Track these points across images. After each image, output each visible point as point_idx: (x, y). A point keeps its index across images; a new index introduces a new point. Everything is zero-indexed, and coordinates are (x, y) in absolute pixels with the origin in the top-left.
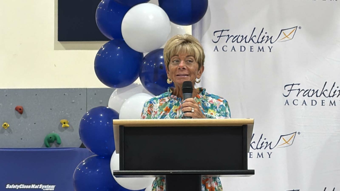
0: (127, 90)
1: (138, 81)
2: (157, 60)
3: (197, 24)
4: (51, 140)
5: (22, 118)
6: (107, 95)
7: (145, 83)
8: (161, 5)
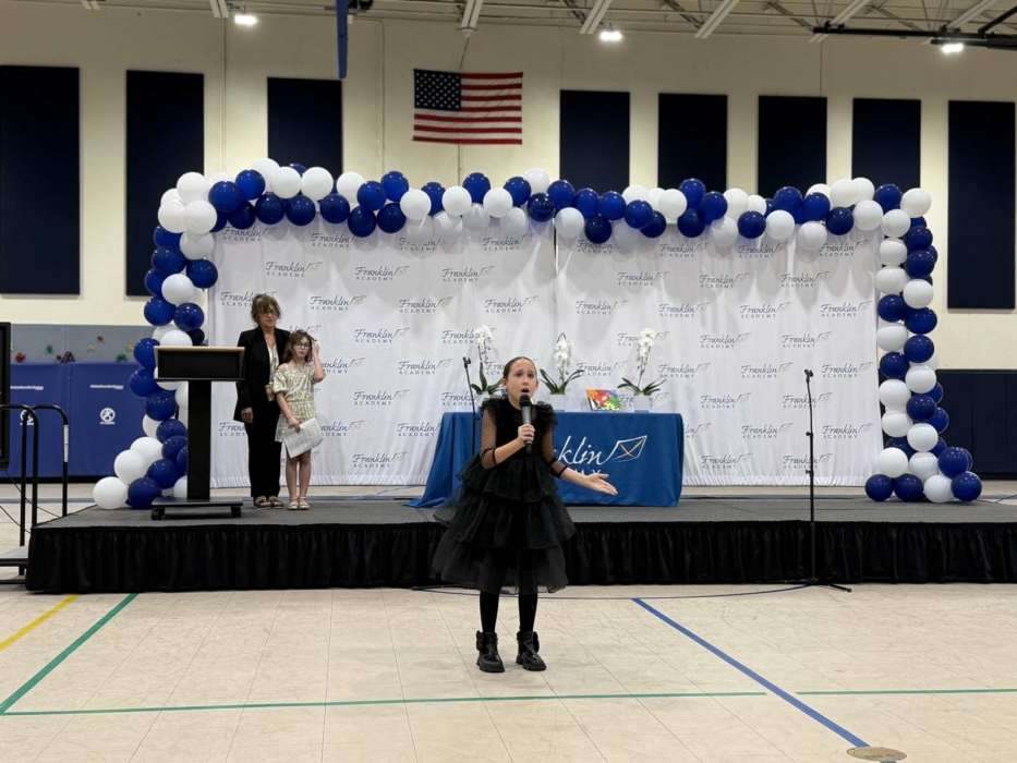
0: (165, 328)
1: (173, 322)
2: (185, 310)
3: (211, 288)
4: (121, 358)
5: (101, 344)
6: (152, 330)
7: (177, 324)
8: (188, 275)
